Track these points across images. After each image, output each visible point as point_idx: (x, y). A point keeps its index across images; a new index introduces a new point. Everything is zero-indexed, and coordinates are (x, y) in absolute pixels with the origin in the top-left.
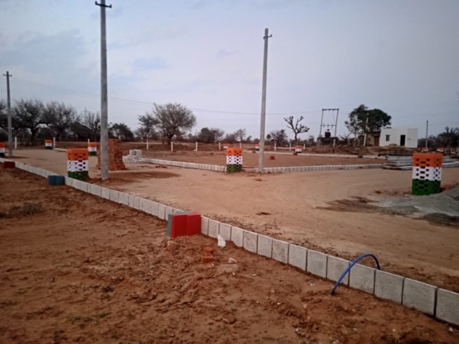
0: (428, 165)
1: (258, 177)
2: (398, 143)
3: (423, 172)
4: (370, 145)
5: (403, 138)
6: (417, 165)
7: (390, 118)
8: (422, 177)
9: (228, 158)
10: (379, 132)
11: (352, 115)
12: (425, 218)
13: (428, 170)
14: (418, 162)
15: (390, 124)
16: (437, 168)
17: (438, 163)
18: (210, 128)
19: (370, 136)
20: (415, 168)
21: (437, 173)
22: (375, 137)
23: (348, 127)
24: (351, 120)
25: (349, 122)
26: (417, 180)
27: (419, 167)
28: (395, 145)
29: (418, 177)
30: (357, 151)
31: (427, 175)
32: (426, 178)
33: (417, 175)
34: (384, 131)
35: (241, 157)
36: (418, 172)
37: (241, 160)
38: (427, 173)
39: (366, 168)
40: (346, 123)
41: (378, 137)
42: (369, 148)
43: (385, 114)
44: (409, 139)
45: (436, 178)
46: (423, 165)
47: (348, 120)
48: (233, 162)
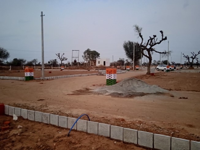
0: (111, 73)
1: (41, 82)
2: (103, 65)
3: (110, 76)
4: (93, 66)
5: (104, 62)
6: (108, 73)
7: (99, 54)
8: (110, 78)
9: (25, 73)
10: (96, 60)
11: (85, 53)
12: (110, 95)
13: (111, 75)
14: (108, 72)
15: (99, 57)
16: (115, 74)
17: (115, 72)
18: (18, 59)
19: (92, 62)
20: (107, 74)
21: (115, 76)
22: (94, 62)
23: (83, 58)
24: (85, 55)
25: (84, 56)
26: (108, 79)
27: (108, 74)
28: (102, 65)
29: (108, 78)
30: (88, 68)
31: (111, 77)
32: (111, 78)
33: (108, 77)
34: (98, 60)
35: (33, 73)
36: (108, 76)
37: (33, 74)
38: (111, 76)
39: (90, 75)
40: (83, 56)
41: (96, 62)
42: (92, 67)
43: (97, 53)
44: (107, 63)
45: (115, 78)
46: (110, 73)
47: (83, 55)
48: (28, 75)
